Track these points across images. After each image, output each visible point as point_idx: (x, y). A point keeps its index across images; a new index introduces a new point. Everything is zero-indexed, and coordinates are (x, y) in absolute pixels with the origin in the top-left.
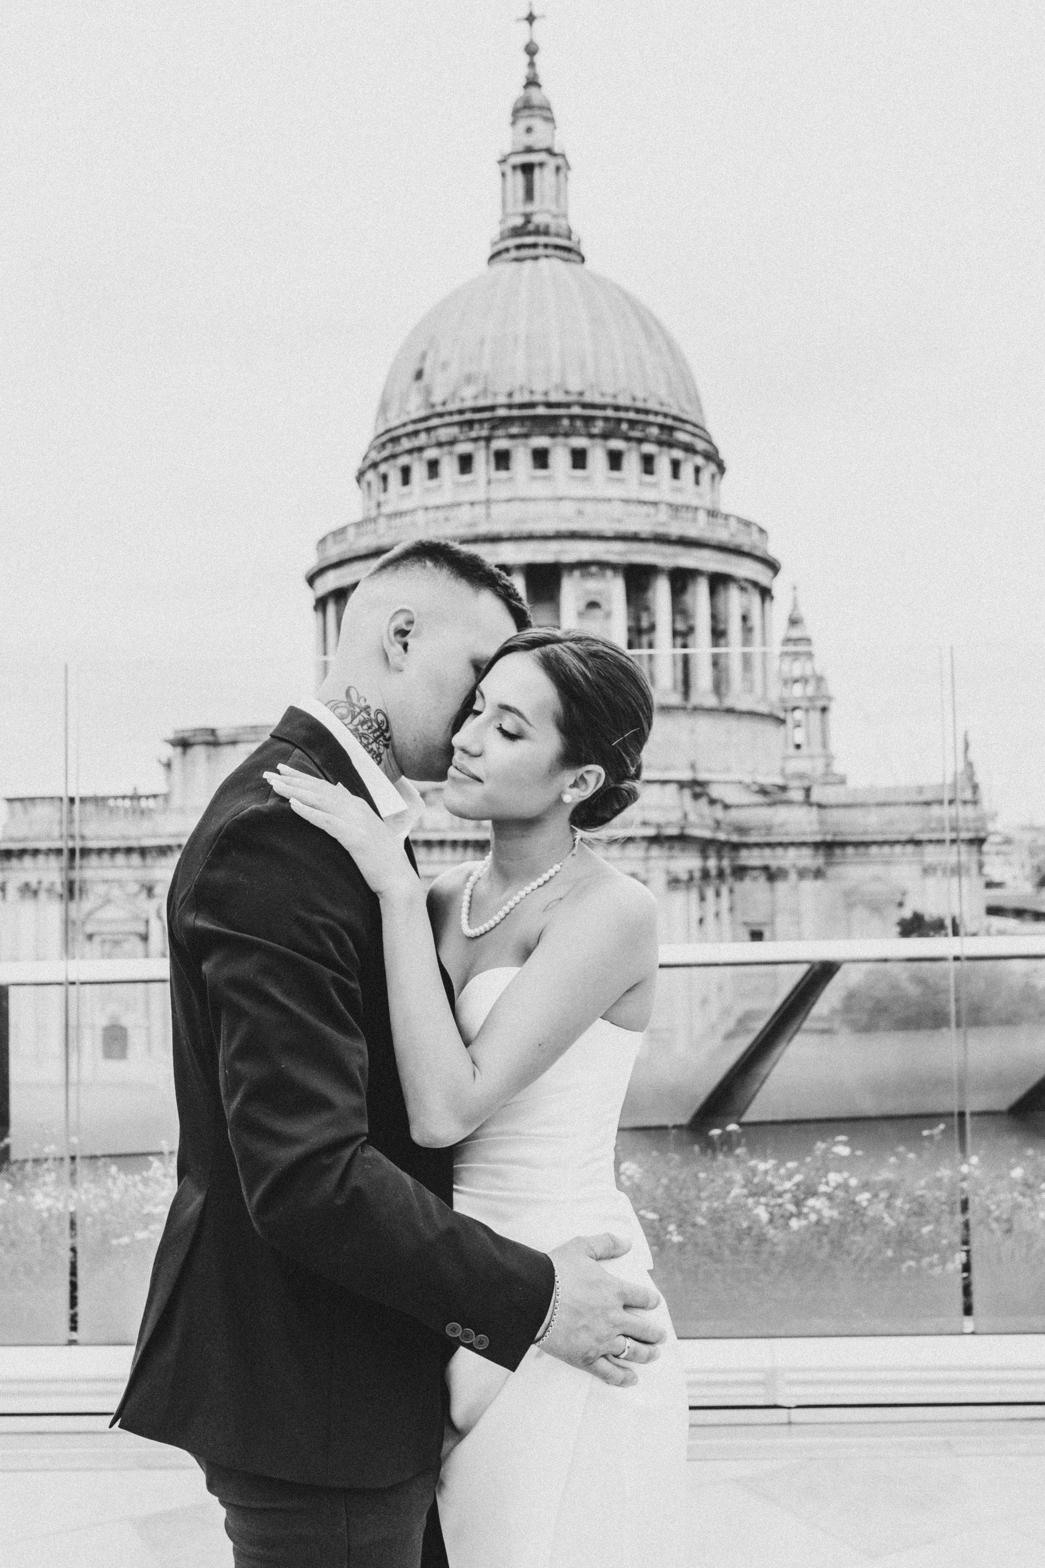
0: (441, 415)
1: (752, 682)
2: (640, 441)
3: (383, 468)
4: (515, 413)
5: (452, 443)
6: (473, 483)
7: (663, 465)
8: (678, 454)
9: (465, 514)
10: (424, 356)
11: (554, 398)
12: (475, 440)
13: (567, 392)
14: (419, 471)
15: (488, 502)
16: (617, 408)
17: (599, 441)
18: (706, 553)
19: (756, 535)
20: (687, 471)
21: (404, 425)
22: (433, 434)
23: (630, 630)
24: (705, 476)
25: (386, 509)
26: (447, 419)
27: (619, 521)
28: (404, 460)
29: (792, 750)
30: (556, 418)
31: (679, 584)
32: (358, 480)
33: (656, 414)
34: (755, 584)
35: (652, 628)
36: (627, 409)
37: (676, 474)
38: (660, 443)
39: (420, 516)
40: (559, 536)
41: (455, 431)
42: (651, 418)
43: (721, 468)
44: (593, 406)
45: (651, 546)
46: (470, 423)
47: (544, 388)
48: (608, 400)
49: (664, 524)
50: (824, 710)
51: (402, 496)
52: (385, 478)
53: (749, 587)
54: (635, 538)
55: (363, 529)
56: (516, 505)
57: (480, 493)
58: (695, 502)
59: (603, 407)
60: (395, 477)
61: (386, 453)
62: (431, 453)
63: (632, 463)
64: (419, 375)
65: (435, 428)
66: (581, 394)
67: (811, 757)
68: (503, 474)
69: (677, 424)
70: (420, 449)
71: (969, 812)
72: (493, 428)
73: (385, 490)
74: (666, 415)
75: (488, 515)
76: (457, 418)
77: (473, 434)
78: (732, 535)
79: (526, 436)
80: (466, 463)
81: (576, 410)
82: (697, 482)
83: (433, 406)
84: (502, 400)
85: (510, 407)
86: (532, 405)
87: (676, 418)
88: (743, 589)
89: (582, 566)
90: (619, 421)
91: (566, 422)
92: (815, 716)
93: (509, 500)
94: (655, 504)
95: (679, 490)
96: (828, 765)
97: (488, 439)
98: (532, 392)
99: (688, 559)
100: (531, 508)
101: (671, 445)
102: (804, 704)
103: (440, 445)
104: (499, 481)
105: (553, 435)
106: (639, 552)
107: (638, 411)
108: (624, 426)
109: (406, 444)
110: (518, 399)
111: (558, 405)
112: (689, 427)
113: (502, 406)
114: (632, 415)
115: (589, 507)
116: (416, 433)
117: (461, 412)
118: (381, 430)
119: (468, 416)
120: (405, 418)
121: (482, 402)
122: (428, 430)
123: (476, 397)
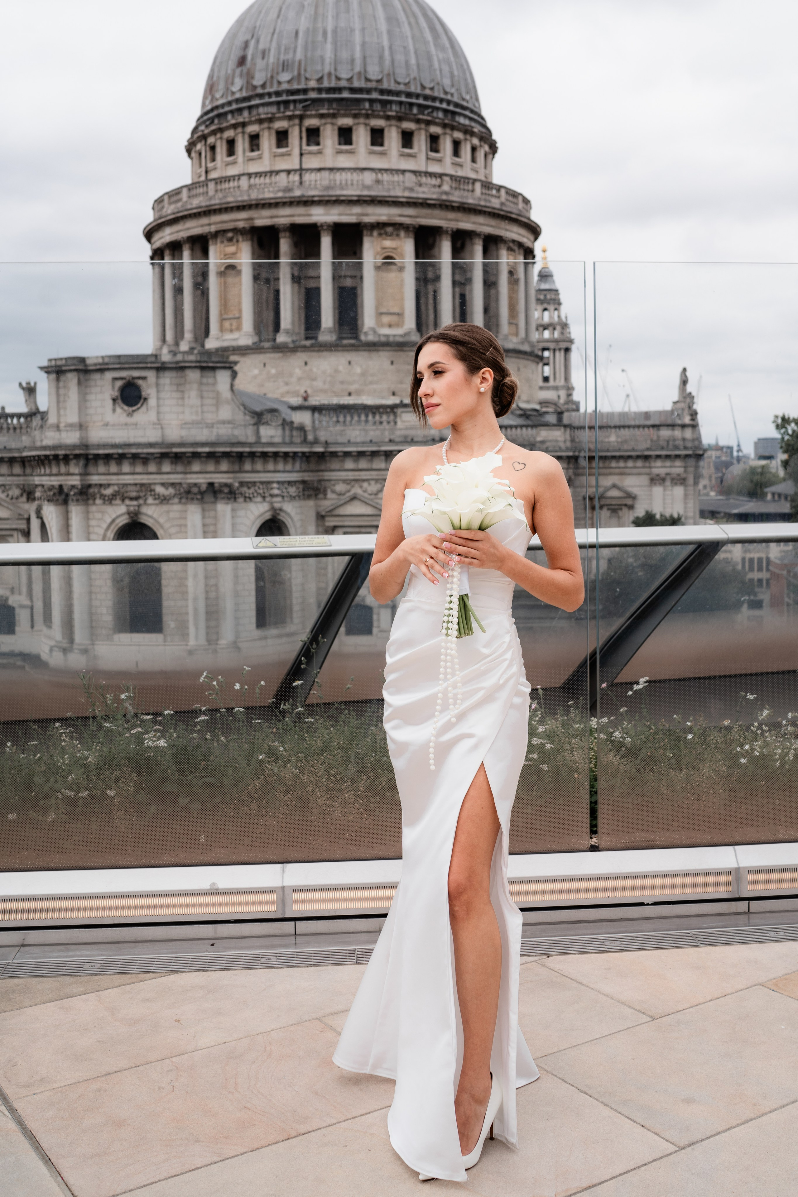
0: (261, 96)
1: (517, 325)
2: (428, 123)
3: (211, 140)
4: (324, 96)
5: (271, 120)
6: (289, 154)
7: (447, 145)
8: (458, 135)
9: (282, 180)
10: (246, 44)
11: (356, 84)
12: (290, 118)
13: (368, 80)
14: (242, 144)
15: (301, 171)
16: (409, 95)
17: (394, 122)
18: (481, 219)
19: (521, 205)
20: (466, 150)
21: (230, 103)
22: (254, 112)
23: (417, 279)
24: (480, 155)
25: (213, 175)
26: (266, 100)
27: (411, 190)
28: (230, 134)
29: (541, 383)
30: (359, 101)
31: (459, 244)
32: (189, 151)
33: (441, 101)
34: (520, 245)
35: (437, 278)
36: (418, 96)
37: (456, 152)
38: (444, 126)
39: (244, 182)
40: (360, 201)
41: (273, 109)
42: (437, 104)
43: (493, 148)
44: (390, 92)
45: (437, 212)
46: (286, 103)
47: (349, 76)
48: (402, 88)
49: (446, 193)
50: (567, 350)
51: (228, 164)
52: (213, 148)
53: (516, 248)
54: (423, 204)
55: (194, 192)
56: (325, 174)
57: (293, 163)
58: (473, 176)
59: (398, 93)
60: (221, 149)
61: (213, 127)
62: (253, 129)
63: (421, 142)
64: (242, 61)
65: (257, 106)
66: (379, 81)
67: (556, 388)
68: (314, 148)
69: (458, 110)
70: (244, 125)
71: (688, 433)
72: (305, 108)
73: (213, 160)
74: (449, 102)
75: (301, 183)
76: (274, 99)
77: (289, 113)
78: (502, 204)
79: (334, 116)
80: (282, 137)
81: (375, 95)
82: (474, 160)
83: (255, 87)
84: (313, 84)
85: (320, 90)
86: (339, 90)
87: (457, 105)
88: (510, 249)
89: (380, 227)
90: (411, 105)
91: (367, 105)
92: (560, 356)
93: (320, 170)
94: (441, 176)
95: (461, 166)
96: (569, 395)
97: (301, 118)
98: (338, 79)
99: (466, 224)
100: (339, 177)
101: (453, 128)
102: (552, 346)
103: (260, 121)
104: (310, 153)
105: (355, 116)
106: (425, 217)
107: (426, 98)
108: (415, 110)
109: (231, 120)
110: (326, 84)
111: (360, 90)
112: (467, 113)
113: (313, 89)
114: (421, 101)
115: (386, 177)
116: (240, 110)
117: (278, 94)
118: (209, 107)
119: (284, 98)
120: (230, 98)
121: (295, 86)
122: (250, 108)
123: (289, 82)
